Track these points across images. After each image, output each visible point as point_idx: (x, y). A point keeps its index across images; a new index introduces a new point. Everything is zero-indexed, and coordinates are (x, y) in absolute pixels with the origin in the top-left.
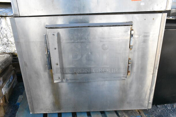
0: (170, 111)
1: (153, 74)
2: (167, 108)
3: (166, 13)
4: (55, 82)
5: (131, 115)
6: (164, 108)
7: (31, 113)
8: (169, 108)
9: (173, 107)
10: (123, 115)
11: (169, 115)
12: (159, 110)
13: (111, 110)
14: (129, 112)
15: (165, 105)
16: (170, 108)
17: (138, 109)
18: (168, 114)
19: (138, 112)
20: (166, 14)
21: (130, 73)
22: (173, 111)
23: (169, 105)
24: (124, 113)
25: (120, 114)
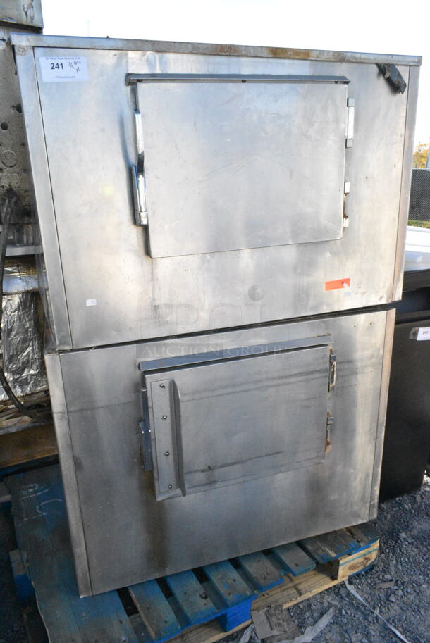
0: (412, 513)
1: (376, 439)
2: (404, 508)
3: (394, 307)
4: (159, 498)
5: (337, 545)
6: (397, 508)
7: (81, 597)
8: (408, 506)
9: (415, 502)
10: (318, 549)
11: (412, 524)
12: (386, 517)
13: (290, 542)
14: (329, 537)
15: (397, 499)
16: (410, 505)
17: (347, 526)
18: (408, 522)
19: (348, 533)
20: (394, 310)
21: (330, 446)
22: (417, 513)
23: (406, 498)
24: (319, 543)
25: (309, 548)
